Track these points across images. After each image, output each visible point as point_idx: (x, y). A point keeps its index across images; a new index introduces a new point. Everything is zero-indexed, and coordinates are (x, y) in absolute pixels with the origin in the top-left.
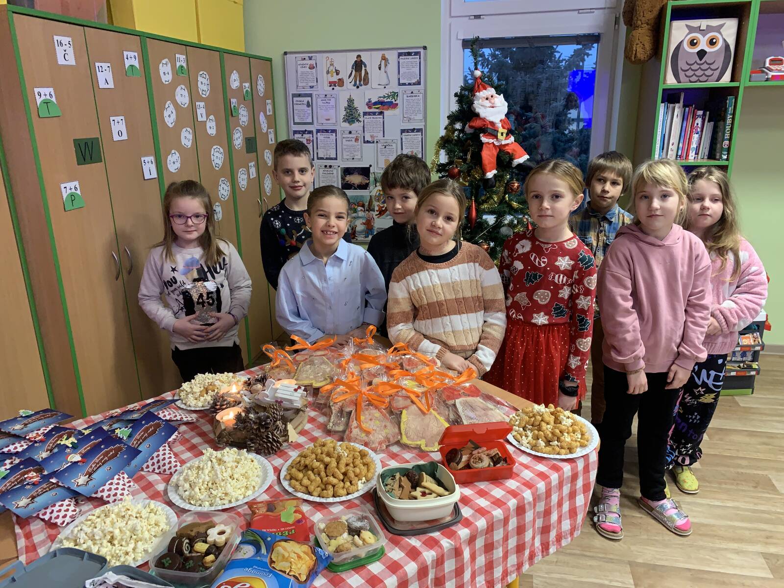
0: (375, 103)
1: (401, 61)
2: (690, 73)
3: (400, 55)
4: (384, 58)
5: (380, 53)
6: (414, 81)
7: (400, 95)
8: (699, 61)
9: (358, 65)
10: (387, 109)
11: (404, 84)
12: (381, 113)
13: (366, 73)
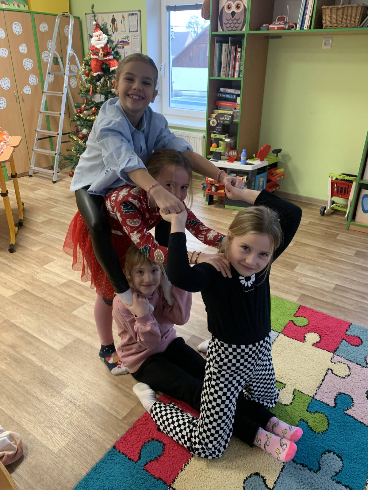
0: (121, 42)
1: (130, 18)
2: (228, 25)
3: (129, 15)
4: (123, 17)
5: (121, 14)
6: (135, 30)
7: (130, 37)
8: (232, 19)
9: (113, 20)
10: (125, 45)
11: (131, 32)
12: (123, 47)
13: (117, 25)
